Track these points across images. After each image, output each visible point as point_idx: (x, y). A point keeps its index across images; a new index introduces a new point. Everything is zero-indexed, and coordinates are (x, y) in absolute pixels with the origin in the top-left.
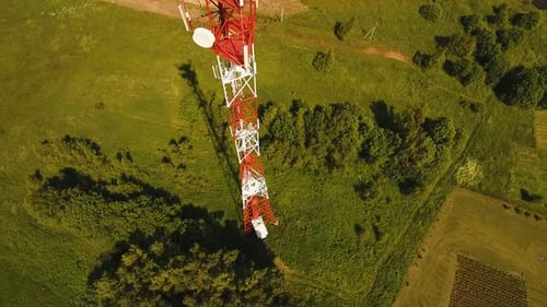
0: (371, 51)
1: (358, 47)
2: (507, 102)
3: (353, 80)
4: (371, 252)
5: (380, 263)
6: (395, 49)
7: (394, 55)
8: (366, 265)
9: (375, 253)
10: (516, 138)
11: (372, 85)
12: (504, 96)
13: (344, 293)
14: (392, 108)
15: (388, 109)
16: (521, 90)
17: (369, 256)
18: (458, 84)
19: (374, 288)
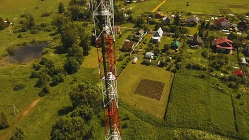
0: (26, 113)
1: (20, 119)
2: (76, 71)
3: (39, 123)
4: (134, 123)
5: (139, 120)
6: (31, 103)
7: (34, 103)
8: (141, 125)
9: (135, 121)
10: (91, 72)
11: (47, 114)
12: (73, 72)
13: (155, 136)
14: (64, 107)
15: (64, 109)
16: (74, 66)
17: (136, 124)
18: (62, 83)
19: (150, 123)
